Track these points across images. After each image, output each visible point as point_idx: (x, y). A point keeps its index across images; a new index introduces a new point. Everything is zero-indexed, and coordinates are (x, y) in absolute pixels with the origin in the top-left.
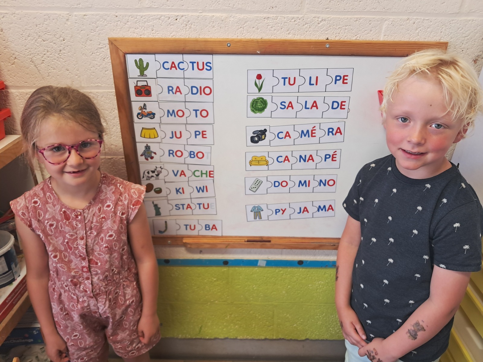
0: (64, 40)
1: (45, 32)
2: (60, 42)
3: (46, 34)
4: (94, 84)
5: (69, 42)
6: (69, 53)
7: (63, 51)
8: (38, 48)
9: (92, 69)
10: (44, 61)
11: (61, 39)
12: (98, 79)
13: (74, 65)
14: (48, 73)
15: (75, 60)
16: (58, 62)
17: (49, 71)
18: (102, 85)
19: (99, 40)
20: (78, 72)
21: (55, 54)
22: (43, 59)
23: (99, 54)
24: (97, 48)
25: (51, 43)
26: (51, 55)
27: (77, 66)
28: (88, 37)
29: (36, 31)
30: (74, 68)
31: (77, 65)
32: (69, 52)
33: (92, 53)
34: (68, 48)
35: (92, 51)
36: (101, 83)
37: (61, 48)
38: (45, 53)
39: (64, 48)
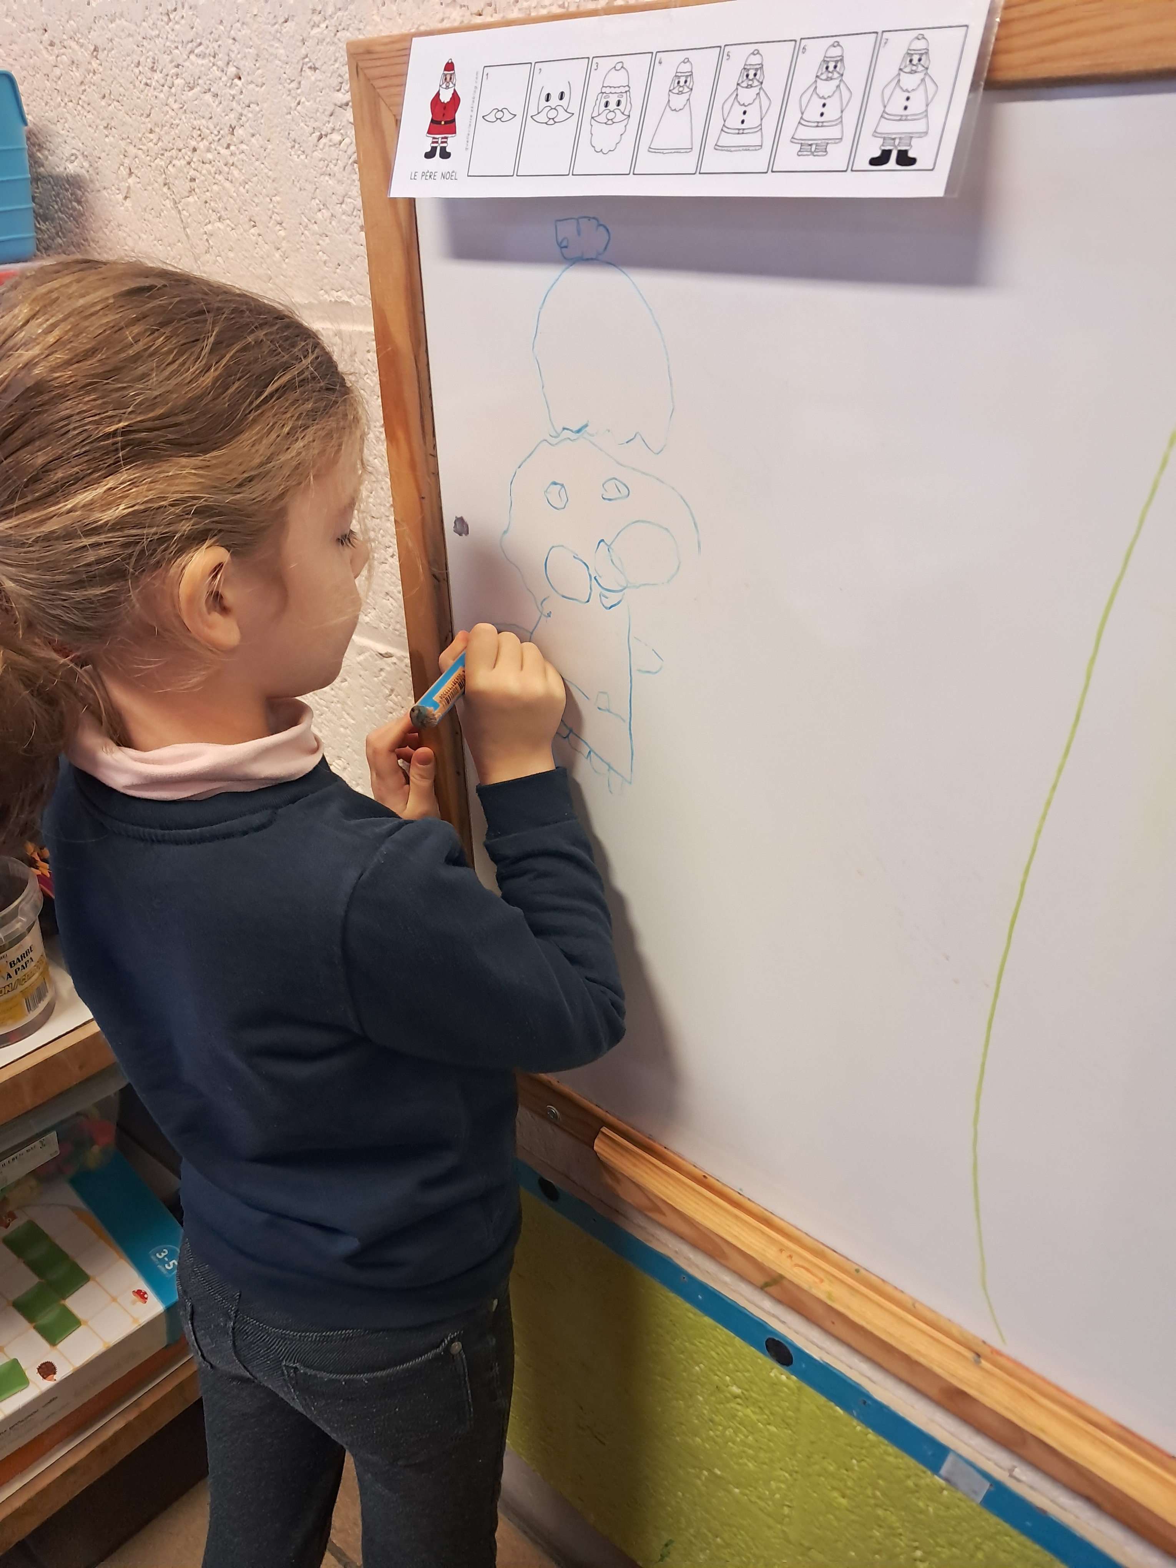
0: (240, 78)
1: (190, 45)
2: (230, 87)
3: (192, 52)
4: (326, 292)
5: (252, 82)
6: (253, 140)
7: (239, 132)
8: (177, 121)
9: (319, 214)
10: (193, 180)
11: (232, 70)
12: (338, 271)
13: (268, 200)
14: (205, 237)
15: (271, 173)
16: (227, 184)
17: (209, 227)
18: (350, 297)
19: (337, 65)
20: (282, 233)
21: (219, 148)
22: (192, 173)
23: (339, 138)
24: (330, 108)
25: (208, 97)
26: (209, 150)
27: (278, 203)
28: (303, 51)
29: (168, 44)
30: (270, 213)
31: (278, 198)
32: (253, 135)
33: (318, 134)
34: (250, 115)
35: (316, 125)
36: (349, 289)
37: (232, 115)
38: (193, 143)
39: (241, 115)
